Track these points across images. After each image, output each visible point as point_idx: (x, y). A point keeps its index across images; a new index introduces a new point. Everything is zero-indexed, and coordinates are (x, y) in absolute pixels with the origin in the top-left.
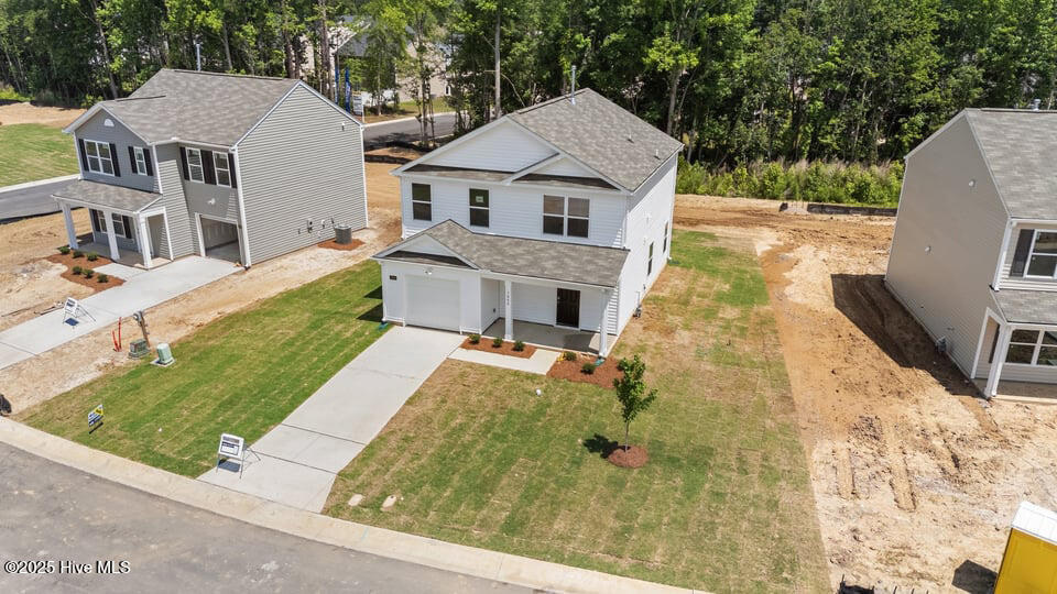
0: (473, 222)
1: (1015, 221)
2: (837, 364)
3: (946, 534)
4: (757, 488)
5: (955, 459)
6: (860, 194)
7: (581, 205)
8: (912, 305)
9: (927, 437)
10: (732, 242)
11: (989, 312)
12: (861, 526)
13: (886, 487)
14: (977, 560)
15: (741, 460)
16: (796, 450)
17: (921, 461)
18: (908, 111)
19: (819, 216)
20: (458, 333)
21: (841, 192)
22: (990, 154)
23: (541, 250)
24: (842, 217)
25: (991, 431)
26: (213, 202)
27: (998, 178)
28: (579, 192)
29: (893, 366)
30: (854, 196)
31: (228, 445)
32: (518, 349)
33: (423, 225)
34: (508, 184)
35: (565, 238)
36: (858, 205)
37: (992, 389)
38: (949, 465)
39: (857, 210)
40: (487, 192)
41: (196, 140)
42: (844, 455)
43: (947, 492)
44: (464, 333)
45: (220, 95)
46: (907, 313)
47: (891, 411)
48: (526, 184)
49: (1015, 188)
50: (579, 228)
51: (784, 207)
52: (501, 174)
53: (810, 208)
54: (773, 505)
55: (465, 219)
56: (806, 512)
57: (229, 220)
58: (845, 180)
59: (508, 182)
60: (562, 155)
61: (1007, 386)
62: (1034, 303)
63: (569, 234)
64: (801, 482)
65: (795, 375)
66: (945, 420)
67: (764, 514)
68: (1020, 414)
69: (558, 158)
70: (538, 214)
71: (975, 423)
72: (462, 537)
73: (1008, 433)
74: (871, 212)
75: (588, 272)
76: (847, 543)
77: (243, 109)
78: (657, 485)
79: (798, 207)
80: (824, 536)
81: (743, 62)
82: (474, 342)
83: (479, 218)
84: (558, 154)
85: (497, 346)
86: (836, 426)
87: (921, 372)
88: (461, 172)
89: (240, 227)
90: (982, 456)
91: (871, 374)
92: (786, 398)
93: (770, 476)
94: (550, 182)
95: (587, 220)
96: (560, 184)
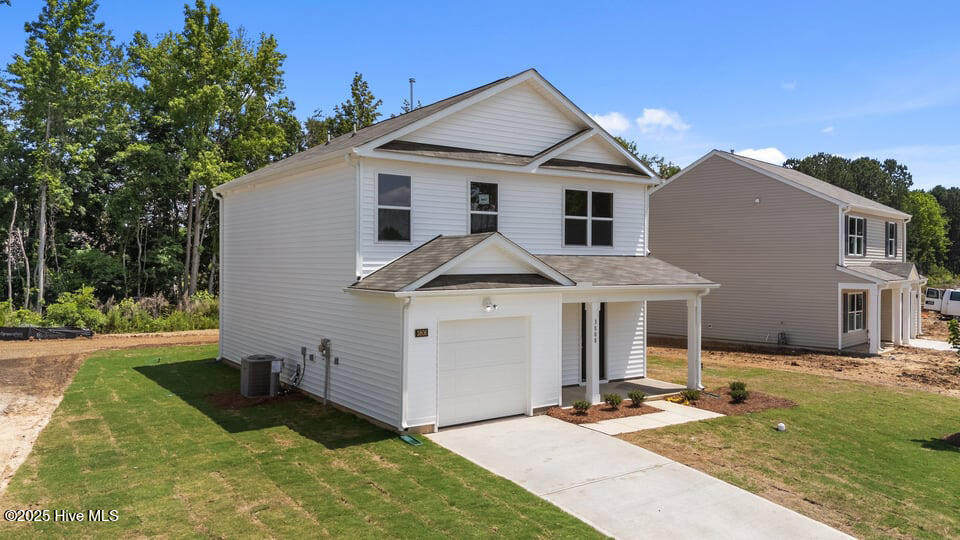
20: (524, 415)
32: (636, 405)
34: (534, 171)
35: (589, 249)
44: (535, 412)
52: (520, 158)
59: (533, 168)
60: (595, 131)
70: (558, 218)
82: (581, 413)
84: (588, 130)
85: (612, 408)
94: (580, 168)
95: (611, 222)
96: (591, 170)
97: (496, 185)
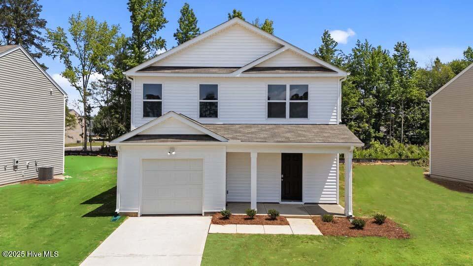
0: (202, 115)
20: (201, 215)
28: (299, 79)
32: (274, 219)
34: (238, 76)
35: (288, 120)
44: (207, 214)
48: (254, 74)
50: (300, 110)
59: (238, 74)
60: (287, 47)
69: (283, 50)
70: (263, 101)
82: (224, 218)
83: (208, 110)
84: (282, 46)
85: (249, 219)
88: (193, 70)
94: (277, 71)
95: (307, 103)
96: (284, 72)
97: (217, 85)
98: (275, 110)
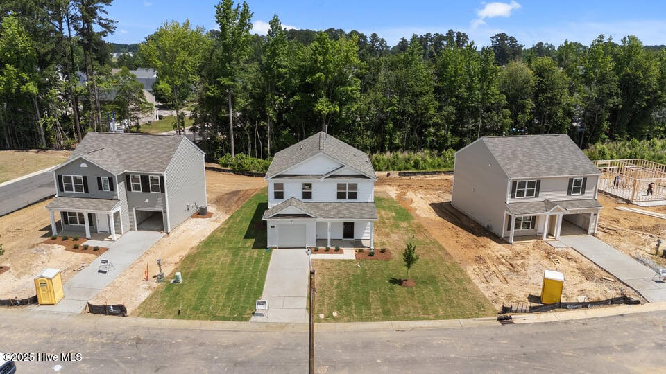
0: (304, 198)
1: (511, 179)
2: (456, 239)
3: (520, 288)
4: (457, 286)
5: (511, 265)
6: (416, 165)
7: (354, 187)
8: (468, 213)
9: (499, 259)
10: (379, 193)
11: (506, 212)
12: (495, 290)
13: (495, 277)
14: (532, 294)
15: (446, 277)
16: (461, 271)
17: (501, 267)
18: (426, 126)
19: (405, 178)
20: (305, 248)
21: (408, 165)
22: (496, 155)
23: (339, 207)
24: (414, 177)
25: (517, 254)
26: (147, 201)
27: (501, 164)
28: (353, 181)
29: (475, 237)
30: (414, 167)
31: (260, 304)
32: (337, 251)
33: (279, 202)
35: (347, 200)
36: (416, 171)
37: (511, 240)
38: (511, 267)
39: (419, 173)
40: (311, 184)
41: (136, 170)
42: (477, 270)
43: (514, 276)
45: (138, 145)
46: (467, 216)
47: (483, 252)
48: (330, 179)
49: (508, 167)
50: (353, 196)
51: (388, 175)
52: (318, 176)
53: (399, 174)
54: (466, 290)
55: (300, 196)
56: (477, 290)
57: (157, 209)
58: (409, 160)
59: (322, 179)
60: (346, 166)
61: (517, 238)
62: (520, 207)
63: (349, 198)
64: (470, 281)
65: (444, 245)
66: (502, 253)
67: (465, 293)
68: (523, 247)
69: (345, 168)
70: (335, 191)
71: (511, 253)
72: (371, 320)
73: (522, 254)
74: (424, 174)
75: (364, 214)
76: (494, 297)
77: (158, 152)
78: (425, 291)
79: (395, 174)
80: (487, 296)
81: (355, 107)
82: (316, 251)
83: (307, 195)
84: (344, 166)
85: (327, 251)
86: (470, 261)
87: (485, 238)
88: (299, 177)
89: (166, 212)
90: (519, 262)
91: (469, 241)
92: (447, 254)
93: (459, 281)
94: (342, 177)
95: (357, 192)
96: (345, 178)
98: (341, 196)
